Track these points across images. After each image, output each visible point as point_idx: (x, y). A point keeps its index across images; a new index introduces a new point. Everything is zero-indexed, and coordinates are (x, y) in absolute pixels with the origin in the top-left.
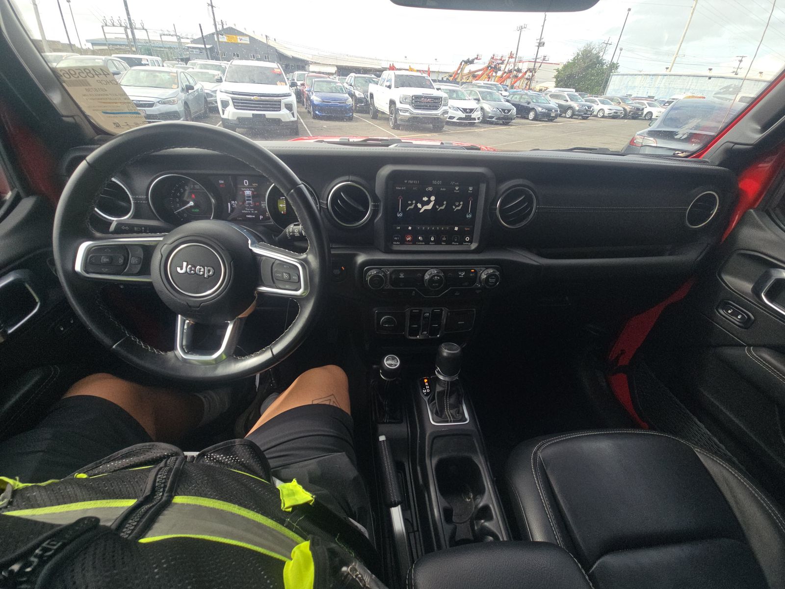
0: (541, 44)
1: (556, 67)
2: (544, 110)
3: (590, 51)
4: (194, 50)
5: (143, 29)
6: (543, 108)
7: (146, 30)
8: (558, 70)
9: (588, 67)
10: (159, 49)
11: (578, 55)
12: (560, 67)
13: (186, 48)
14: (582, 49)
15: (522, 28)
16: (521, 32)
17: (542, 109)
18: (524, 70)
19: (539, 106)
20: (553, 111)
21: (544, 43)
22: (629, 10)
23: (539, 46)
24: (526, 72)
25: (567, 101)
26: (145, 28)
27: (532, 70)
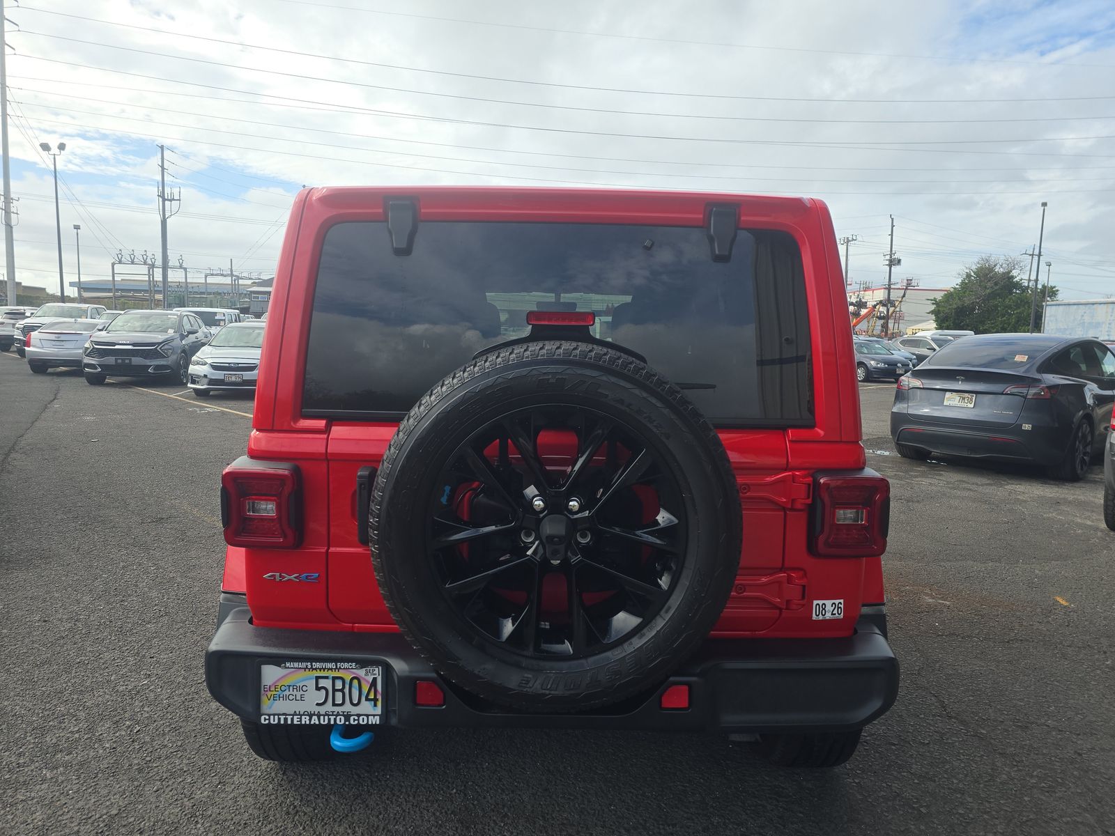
0: (893, 262)
1: (932, 295)
2: (881, 365)
3: (991, 269)
4: (260, 296)
5: (181, 267)
6: (878, 361)
7: (185, 269)
8: (935, 302)
9: (993, 295)
10: (199, 296)
11: (968, 276)
12: (939, 296)
13: (249, 293)
14: (974, 267)
15: (848, 241)
16: (847, 245)
17: (877, 364)
18: (870, 304)
19: (873, 359)
20: (899, 365)
21: (899, 261)
22: (1044, 204)
23: (890, 266)
24: (875, 306)
25: (934, 350)
26: (184, 265)
27: (888, 302)
